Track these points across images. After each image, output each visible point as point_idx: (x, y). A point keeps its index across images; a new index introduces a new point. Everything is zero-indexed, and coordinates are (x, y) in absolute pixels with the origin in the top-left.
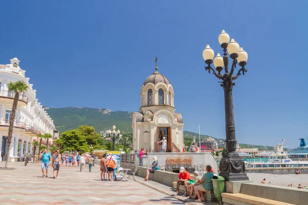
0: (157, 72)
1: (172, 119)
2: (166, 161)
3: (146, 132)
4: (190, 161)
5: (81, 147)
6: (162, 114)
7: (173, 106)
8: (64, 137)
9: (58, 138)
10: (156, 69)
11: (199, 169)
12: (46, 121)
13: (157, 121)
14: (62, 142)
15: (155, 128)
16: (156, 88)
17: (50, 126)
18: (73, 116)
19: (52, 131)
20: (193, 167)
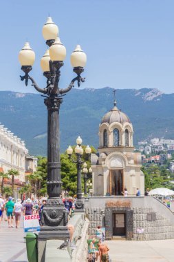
0: (116, 108)
1: (125, 162)
2: (106, 204)
3: (100, 175)
4: (129, 204)
5: (72, 183)
6: (116, 156)
7: (132, 146)
8: (44, 168)
9: (35, 170)
10: (115, 104)
11: (138, 211)
12: (12, 146)
13: (110, 164)
14: (40, 177)
15: (108, 171)
16: (110, 128)
17: (18, 152)
18: (77, 109)
19: (23, 159)
20: (132, 209)
